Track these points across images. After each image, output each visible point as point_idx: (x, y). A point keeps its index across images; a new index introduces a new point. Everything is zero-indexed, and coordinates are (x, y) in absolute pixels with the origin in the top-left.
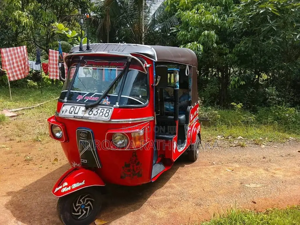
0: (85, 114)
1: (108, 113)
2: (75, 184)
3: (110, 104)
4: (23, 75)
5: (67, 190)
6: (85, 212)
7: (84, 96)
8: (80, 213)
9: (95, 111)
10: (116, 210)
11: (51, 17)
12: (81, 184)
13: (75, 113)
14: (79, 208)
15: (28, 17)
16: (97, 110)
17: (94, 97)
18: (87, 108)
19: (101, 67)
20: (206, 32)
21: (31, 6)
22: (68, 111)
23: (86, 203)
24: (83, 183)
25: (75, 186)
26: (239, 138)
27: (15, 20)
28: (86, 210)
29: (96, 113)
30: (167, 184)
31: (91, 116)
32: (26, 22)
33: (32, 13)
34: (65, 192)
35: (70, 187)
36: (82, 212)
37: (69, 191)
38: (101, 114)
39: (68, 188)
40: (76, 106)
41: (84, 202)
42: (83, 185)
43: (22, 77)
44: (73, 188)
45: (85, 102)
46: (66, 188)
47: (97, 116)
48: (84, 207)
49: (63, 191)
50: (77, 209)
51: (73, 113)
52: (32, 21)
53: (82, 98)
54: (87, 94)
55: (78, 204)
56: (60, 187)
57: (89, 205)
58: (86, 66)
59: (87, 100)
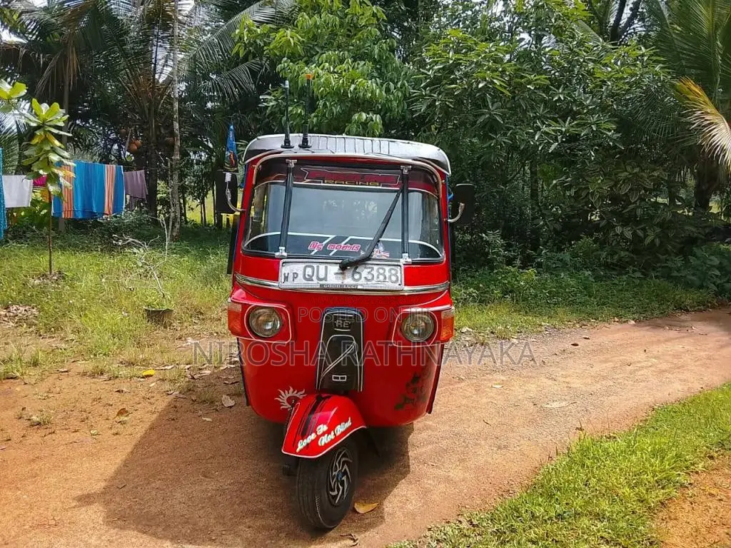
0: (344, 278)
1: (396, 275)
2: (339, 426)
3: (390, 257)
5: (329, 440)
7: (324, 243)
9: (364, 272)
12: (347, 425)
13: (319, 279)
14: (335, 480)
16: (369, 270)
17: (349, 245)
18: (343, 267)
19: (345, 184)
22: (300, 276)
23: (342, 467)
24: (350, 422)
25: (340, 429)
28: (343, 484)
29: (370, 277)
31: (360, 282)
34: (327, 445)
35: (332, 433)
36: (339, 490)
37: (332, 442)
38: (381, 278)
39: (330, 436)
40: (318, 264)
42: (350, 427)
44: (338, 434)
45: (331, 254)
46: (326, 435)
47: (373, 282)
48: (340, 477)
49: (323, 444)
51: (314, 278)
53: (322, 247)
54: (330, 239)
55: (334, 471)
56: (313, 436)
57: (345, 472)
58: (309, 180)
59: (335, 250)
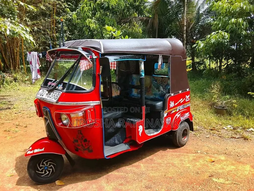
0: (46, 96)
4: (88, 67)
6: (48, 172)
7: (52, 82)
8: (43, 173)
10: (79, 176)
11: (112, 22)
12: (41, 150)
14: (43, 168)
15: (95, 22)
16: (53, 94)
18: (49, 92)
19: (66, 60)
20: (233, 20)
21: (97, 14)
23: (49, 166)
24: (43, 150)
26: (250, 130)
27: (87, 26)
28: (49, 171)
29: (51, 96)
30: (137, 164)
31: (48, 98)
32: (93, 27)
33: (98, 20)
36: (45, 172)
37: (31, 154)
38: (54, 97)
40: (45, 90)
41: (47, 164)
42: (43, 151)
43: (88, 68)
47: (51, 98)
48: (47, 168)
50: (41, 169)
51: (42, 95)
52: (98, 26)
53: (50, 84)
55: (42, 165)
57: (51, 168)
58: (59, 59)
